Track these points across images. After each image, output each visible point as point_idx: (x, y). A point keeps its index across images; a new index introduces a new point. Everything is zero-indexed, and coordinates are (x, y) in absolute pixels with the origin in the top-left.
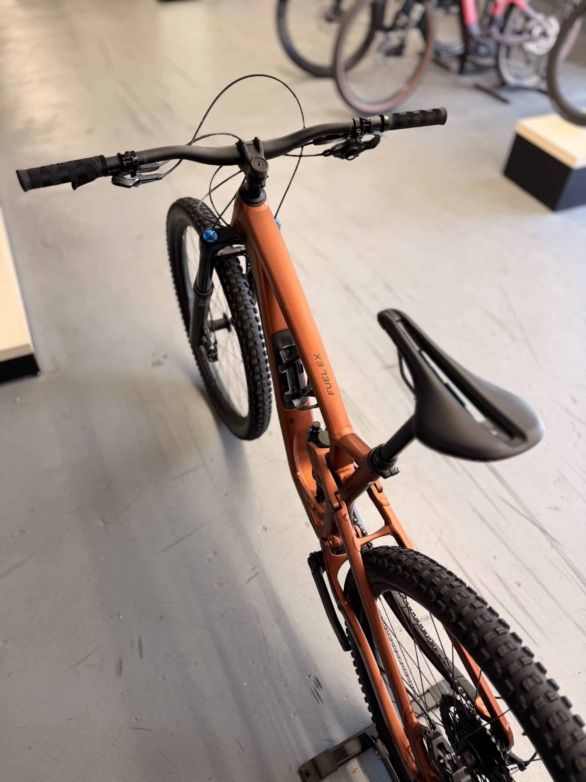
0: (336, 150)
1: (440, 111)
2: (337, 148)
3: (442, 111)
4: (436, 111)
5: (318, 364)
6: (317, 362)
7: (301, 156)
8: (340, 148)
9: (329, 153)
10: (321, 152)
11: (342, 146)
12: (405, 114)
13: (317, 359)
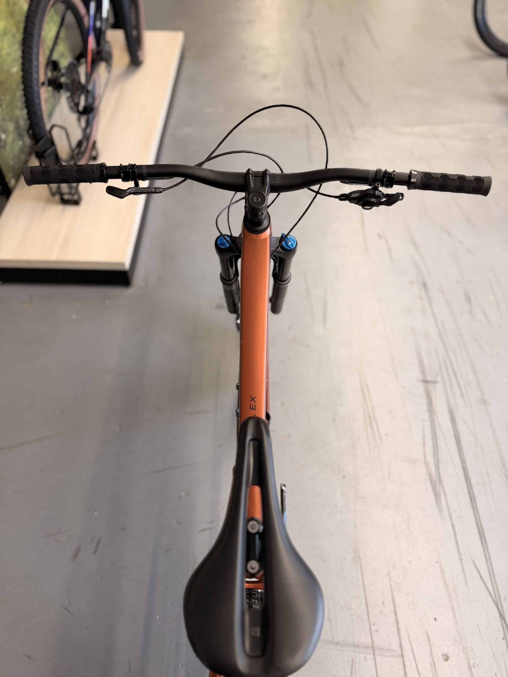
0: (352, 196)
1: (484, 181)
2: (353, 196)
3: (485, 182)
4: (479, 180)
5: (250, 407)
6: (250, 404)
7: (317, 193)
8: (356, 196)
9: (344, 198)
10: (338, 195)
11: (359, 194)
12: (439, 176)
13: (252, 401)
